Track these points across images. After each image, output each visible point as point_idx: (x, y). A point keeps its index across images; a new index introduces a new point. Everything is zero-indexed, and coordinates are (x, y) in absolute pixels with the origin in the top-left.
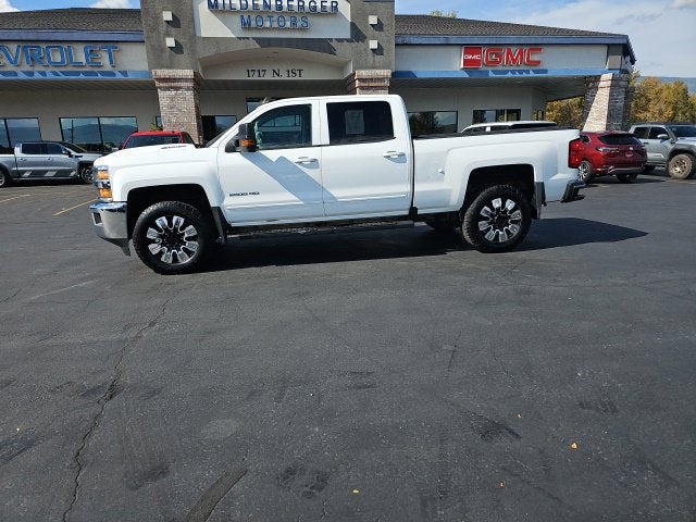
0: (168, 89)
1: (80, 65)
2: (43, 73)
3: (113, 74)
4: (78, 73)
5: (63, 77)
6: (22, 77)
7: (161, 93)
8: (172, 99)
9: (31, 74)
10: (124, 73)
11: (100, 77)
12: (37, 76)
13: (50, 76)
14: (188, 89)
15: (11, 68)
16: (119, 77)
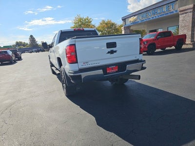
0: (183, 14)
1: (164, 12)
2: (156, 17)
3: (173, 12)
4: (163, 15)
5: (160, 17)
6: (151, 19)
7: (180, 16)
8: (184, 17)
9: (153, 17)
10: (176, 11)
11: (169, 14)
12: (155, 18)
13: (157, 17)
14: (191, 12)
15: (150, 17)
16: (175, 12)
